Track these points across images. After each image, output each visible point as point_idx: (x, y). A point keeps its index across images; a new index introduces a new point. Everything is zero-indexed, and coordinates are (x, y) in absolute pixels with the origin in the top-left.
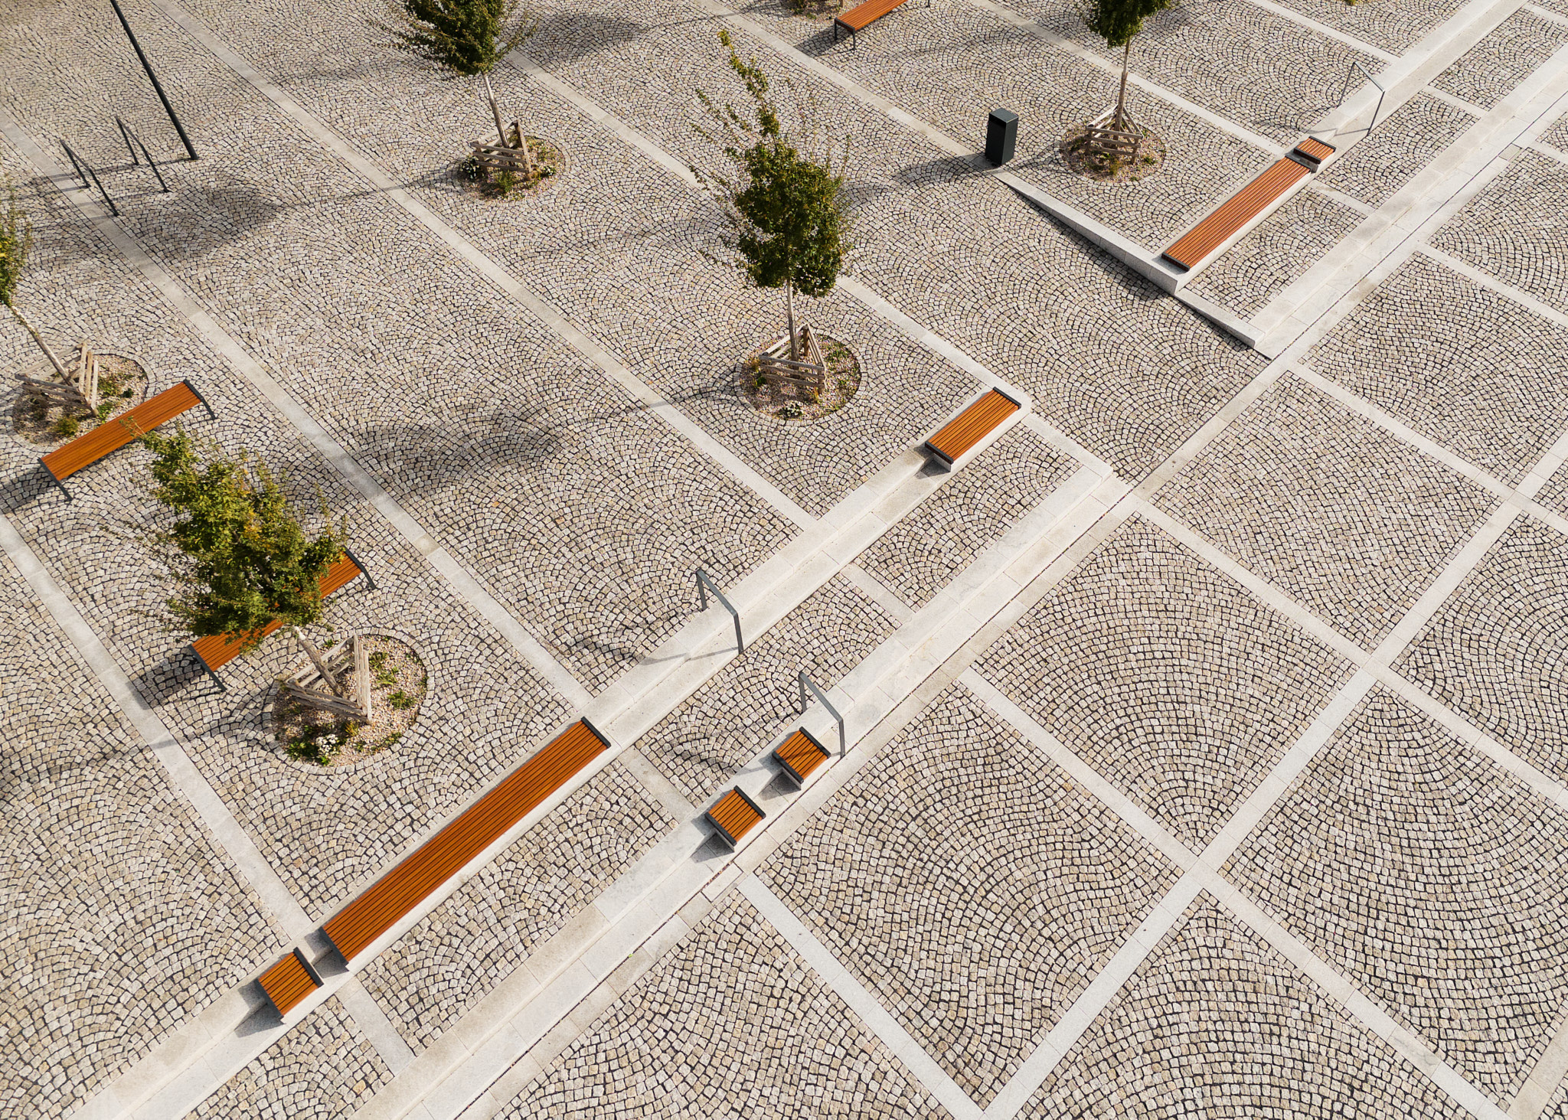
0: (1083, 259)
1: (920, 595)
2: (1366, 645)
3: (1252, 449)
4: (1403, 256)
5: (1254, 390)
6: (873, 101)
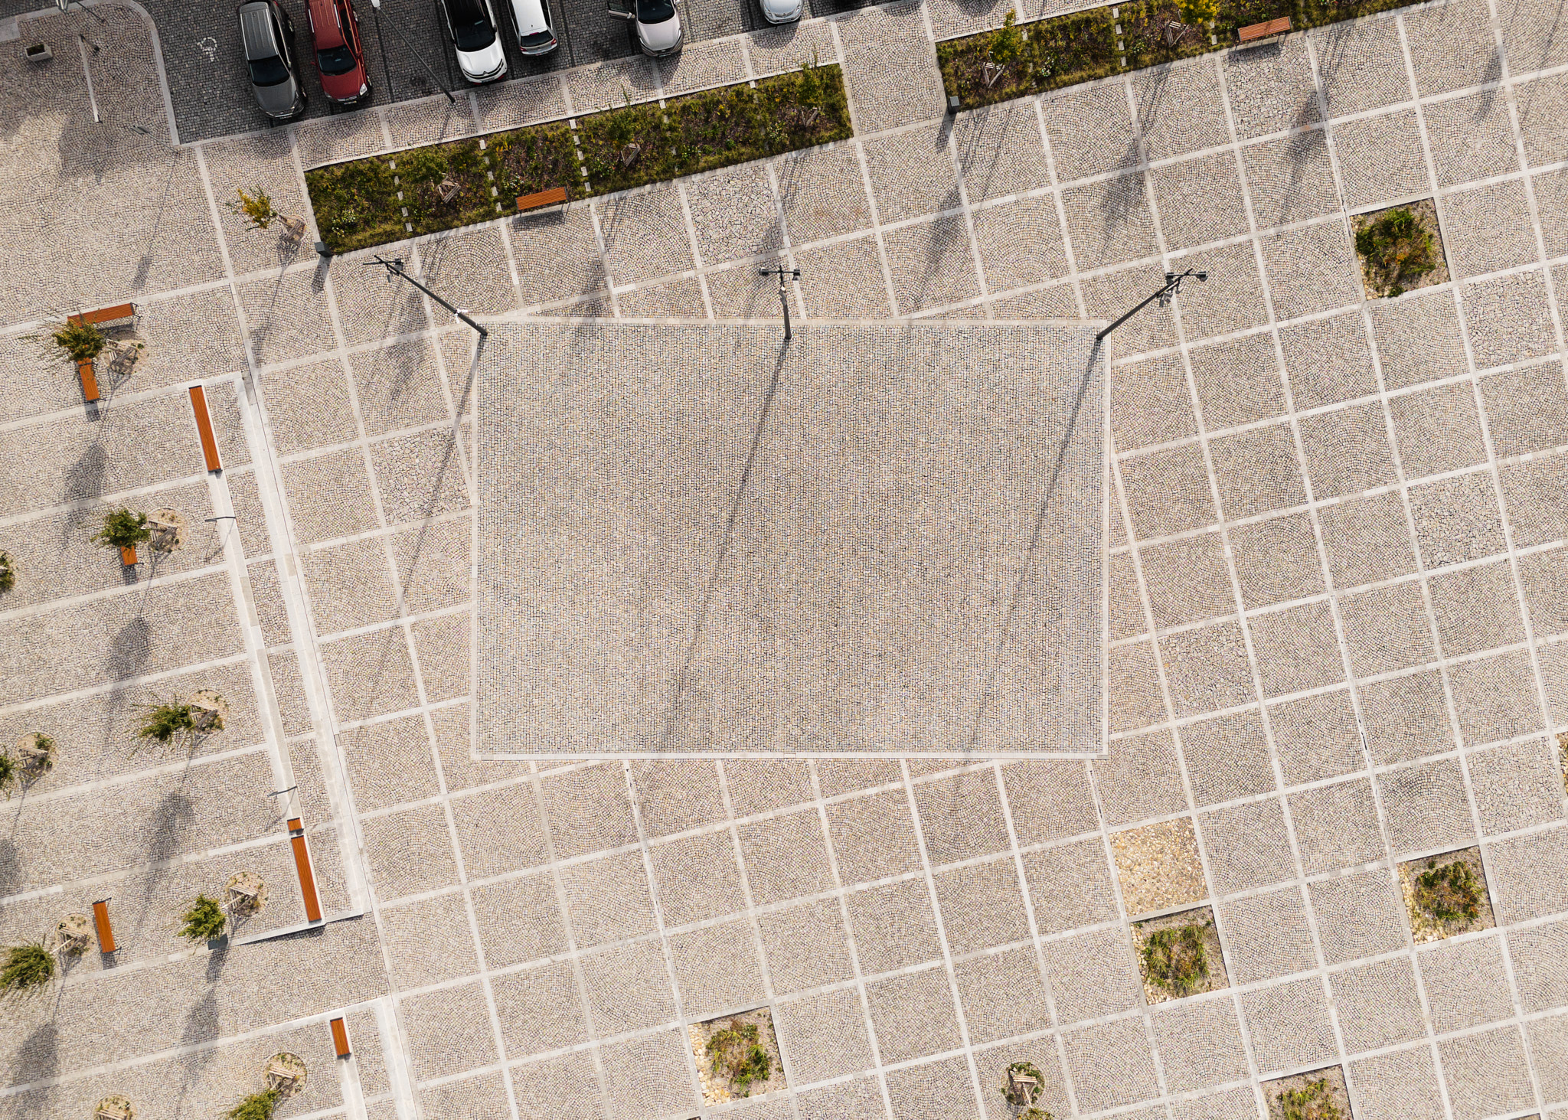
0: (291, 942)
1: (387, 1085)
2: (479, 972)
3: (400, 946)
4: (359, 828)
5: (380, 927)
6: (158, 962)
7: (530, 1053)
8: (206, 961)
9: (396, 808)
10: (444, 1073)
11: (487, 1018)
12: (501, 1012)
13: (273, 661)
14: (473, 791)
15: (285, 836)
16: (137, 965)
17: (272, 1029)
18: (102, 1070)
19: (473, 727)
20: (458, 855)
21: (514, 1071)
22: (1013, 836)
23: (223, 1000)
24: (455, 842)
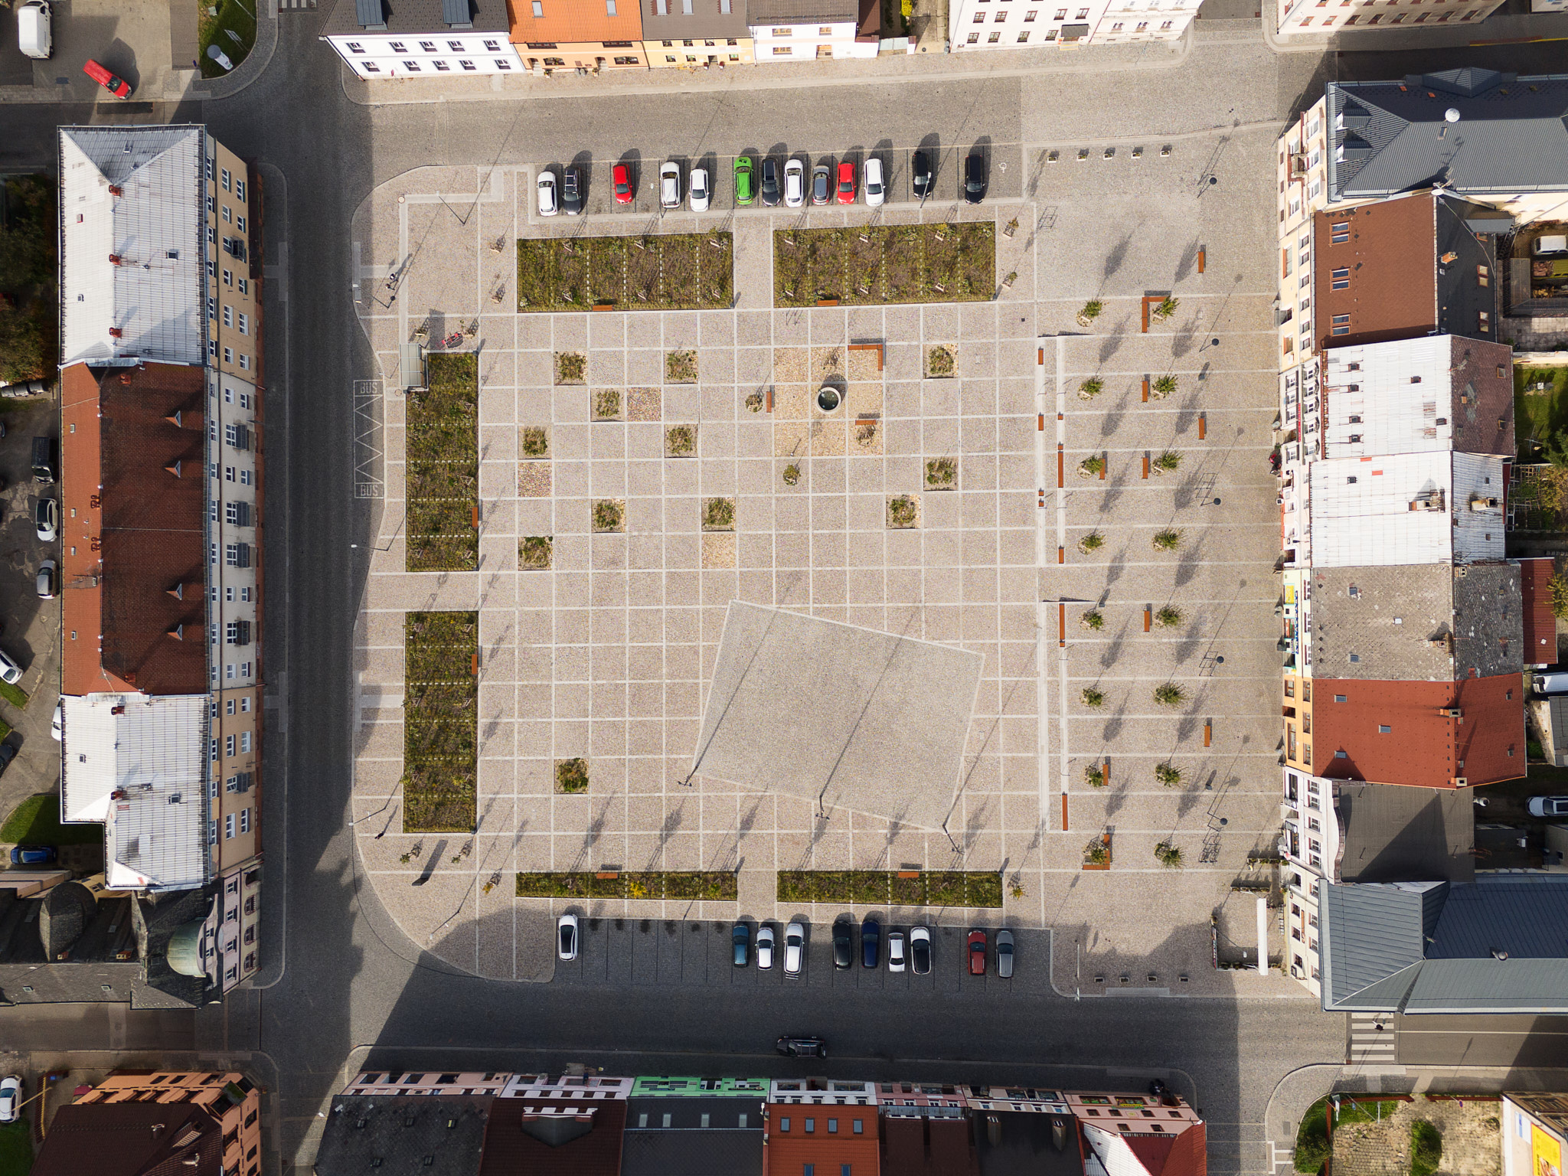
0: (1075, 598)
2: (1001, 568)
3: (1031, 586)
4: (1038, 637)
5: (1037, 595)
6: (1129, 602)
7: (987, 532)
8: (1110, 597)
9: (1021, 641)
10: (1024, 531)
11: (1001, 549)
12: (995, 550)
13: (1058, 712)
14: (987, 641)
15: (1067, 641)
16: (1138, 603)
17: (1089, 565)
18: (1162, 564)
19: (982, 667)
20: (999, 617)
21: (995, 526)
22: (774, 575)
23: (1105, 580)
24: (999, 622)
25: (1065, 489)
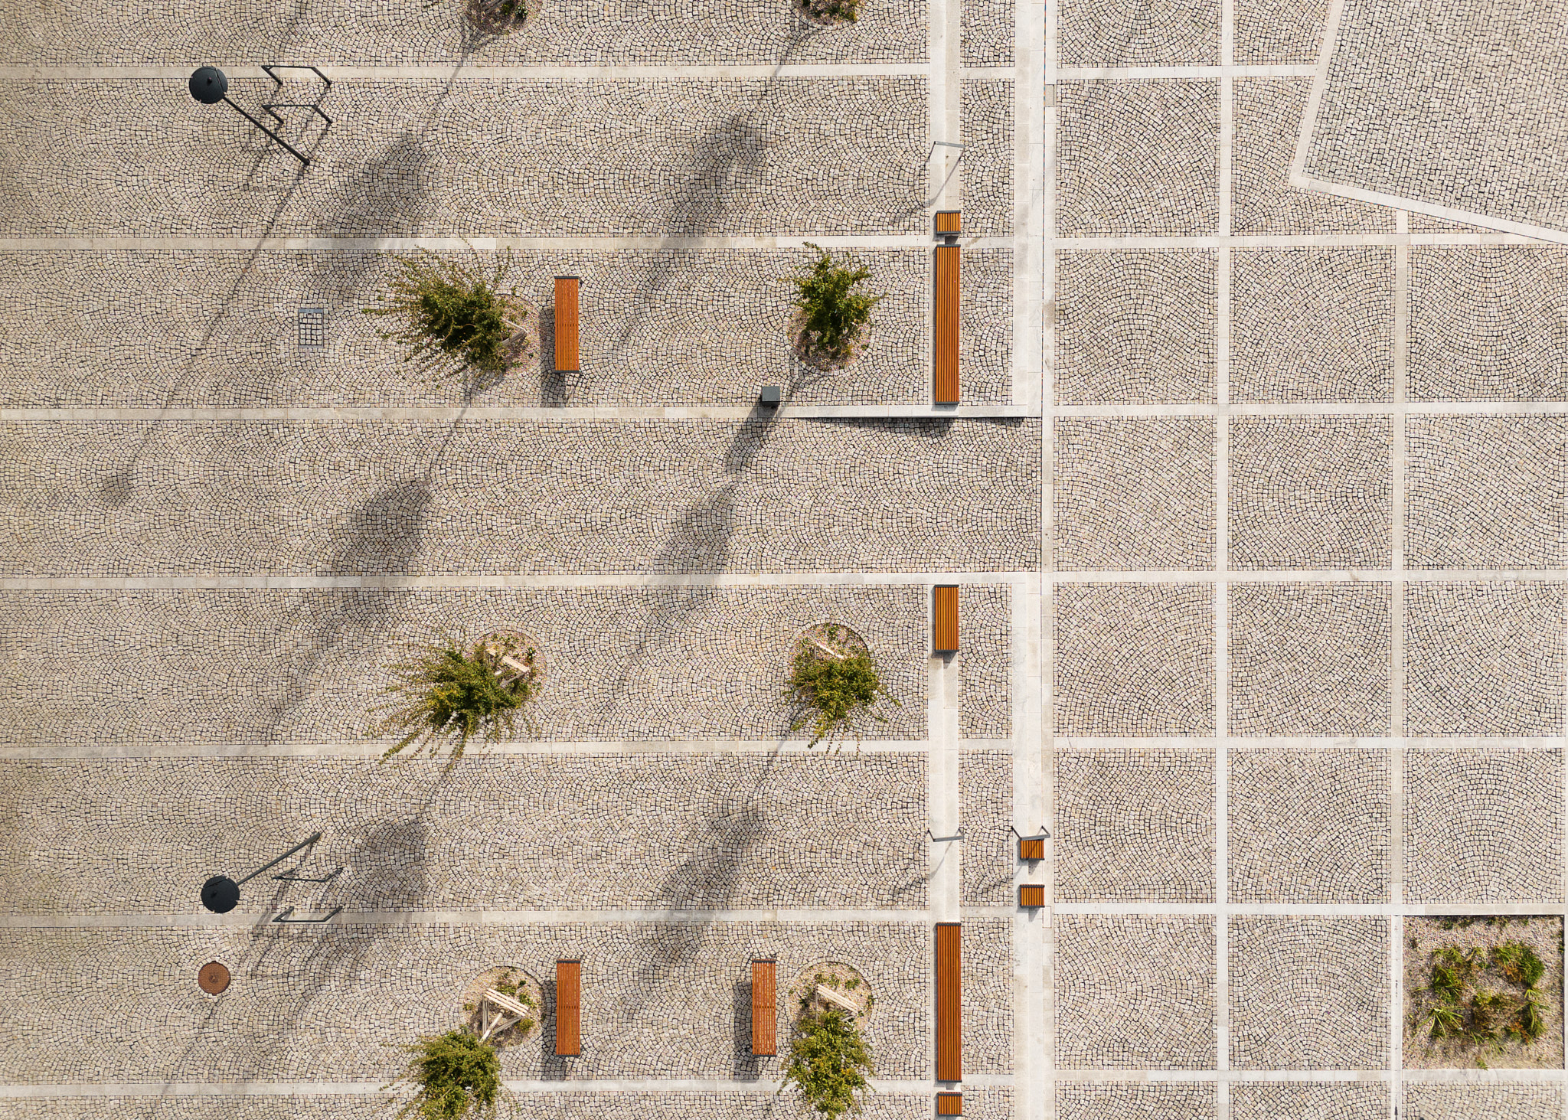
0: (887, 436)
1: (1004, 727)
2: (1211, 568)
3: (1077, 491)
4: (1052, 264)
5: (1048, 448)
6: (645, 414)
7: (1271, 732)
8: (731, 434)
9: (1130, 242)
10: (1107, 732)
11: (1208, 652)
12: (1236, 647)
14: (1281, 242)
15: (926, 241)
16: (604, 412)
17: (823, 578)
18: (498, 582)
19: (1308, 125)
20: (1223, 352)
21: (1237, 757)
23: (746, 508)
24: (1224, 326)
25: (928, 919)
